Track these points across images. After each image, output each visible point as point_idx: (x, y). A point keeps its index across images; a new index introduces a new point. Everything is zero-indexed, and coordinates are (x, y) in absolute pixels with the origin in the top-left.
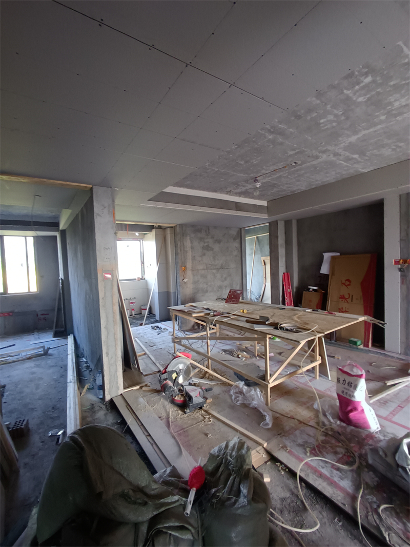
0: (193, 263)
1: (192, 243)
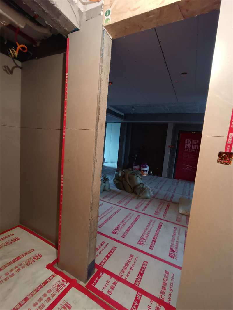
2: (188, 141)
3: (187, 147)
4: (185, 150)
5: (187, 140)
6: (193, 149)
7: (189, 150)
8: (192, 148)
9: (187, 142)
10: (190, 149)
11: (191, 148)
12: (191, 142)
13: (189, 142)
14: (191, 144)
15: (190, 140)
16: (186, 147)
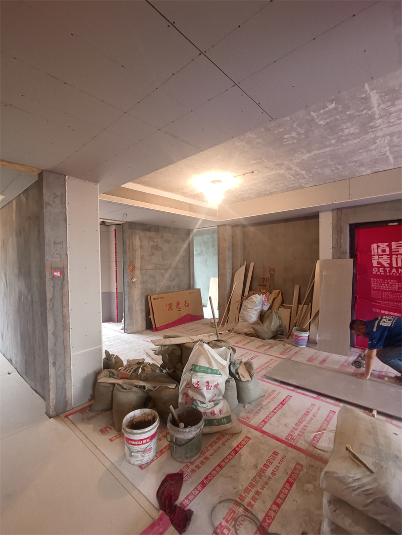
0: (141, 262)
1: (141, 242)
2: (378, 247)
3: (379, 263)
4: (375, 271)
5: (374, 246)
6: (397, 269)
7: (385, 271)
8: (394, 265)
9: (376, 251)
10: (388, 269)
11: (391, 264)
12: (387, 249)
13: (384, 251)
14: (391, 255)
15: (384, 246)
16: (375, 264)
